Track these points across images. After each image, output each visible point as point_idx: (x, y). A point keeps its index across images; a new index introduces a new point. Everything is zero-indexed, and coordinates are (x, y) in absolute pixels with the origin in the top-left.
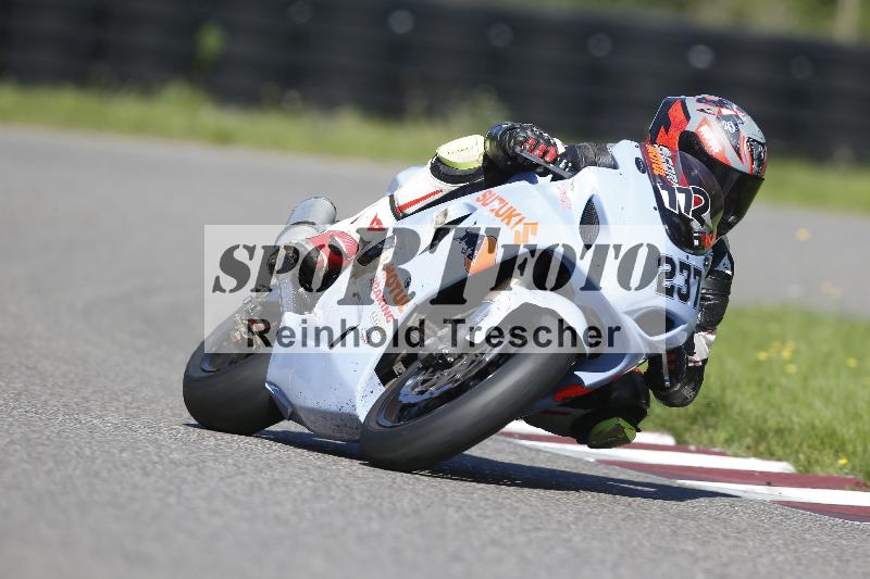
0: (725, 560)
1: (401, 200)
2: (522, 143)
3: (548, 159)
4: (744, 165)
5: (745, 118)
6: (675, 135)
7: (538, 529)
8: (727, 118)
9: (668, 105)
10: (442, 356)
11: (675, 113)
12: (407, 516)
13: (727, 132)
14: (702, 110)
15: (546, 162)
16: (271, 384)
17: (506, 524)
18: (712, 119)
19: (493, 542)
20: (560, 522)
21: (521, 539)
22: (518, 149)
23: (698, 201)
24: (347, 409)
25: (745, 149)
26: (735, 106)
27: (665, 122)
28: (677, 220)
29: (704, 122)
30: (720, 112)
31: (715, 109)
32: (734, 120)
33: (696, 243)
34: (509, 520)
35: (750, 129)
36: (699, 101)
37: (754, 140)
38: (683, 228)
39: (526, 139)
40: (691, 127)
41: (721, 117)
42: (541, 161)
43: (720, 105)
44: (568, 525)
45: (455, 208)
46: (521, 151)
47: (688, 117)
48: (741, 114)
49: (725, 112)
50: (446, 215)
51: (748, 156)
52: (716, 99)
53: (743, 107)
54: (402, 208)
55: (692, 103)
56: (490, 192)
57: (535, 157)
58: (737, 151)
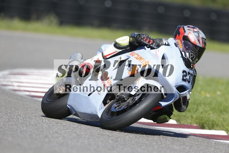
0: (117, 137)
1: (105, 54)
2: (143, 39)
3: (150, 43)
4: (201, 45)
5: (201, 32)
6: (181, 36)
7: (68, 129)
8: (196, 32)
9: (179, 28)
10: (124, 98)
11: (181, 30)
12: (33, 126)
13: (196, 36)
14: (189, 30)
15: (150, 44)
16: (69, 105)
17: (59, 128)
18: (192, 32)
19: (56, 132)
20: (73, 127)
21: (63, 132)
22: (142, 40)
23: (192, 55)
24: (94, 113)
25: (201, 41)
26: (197, 28)
27: (178, 33)
28: (187, 60)
29: (190, 33)
30: (194, 30)
31: (192, 29)
32: (198, 32)
33: (192, 66)
34: (60, 127)
35: (202, 35)
36: (188, 27)
37: (203, 38)
38: (189, 63)
39: (144, 38)
40: (186, 34)
41: (194, 32)
42: (148, 44)
43: (194, 28)
44: (76, 128)
45: (123, 57)
46: (143, 41)
47: (185, 32)
48: (199, 31)
49: (195, 30)
50: (121, 58)
51: (202, 43)
52: (192, 26)
53: (200, 29)
54: (105, 56)
55: (186, 27)
56: (134, 52)
57: (146, 42)
58: (199, 41)
